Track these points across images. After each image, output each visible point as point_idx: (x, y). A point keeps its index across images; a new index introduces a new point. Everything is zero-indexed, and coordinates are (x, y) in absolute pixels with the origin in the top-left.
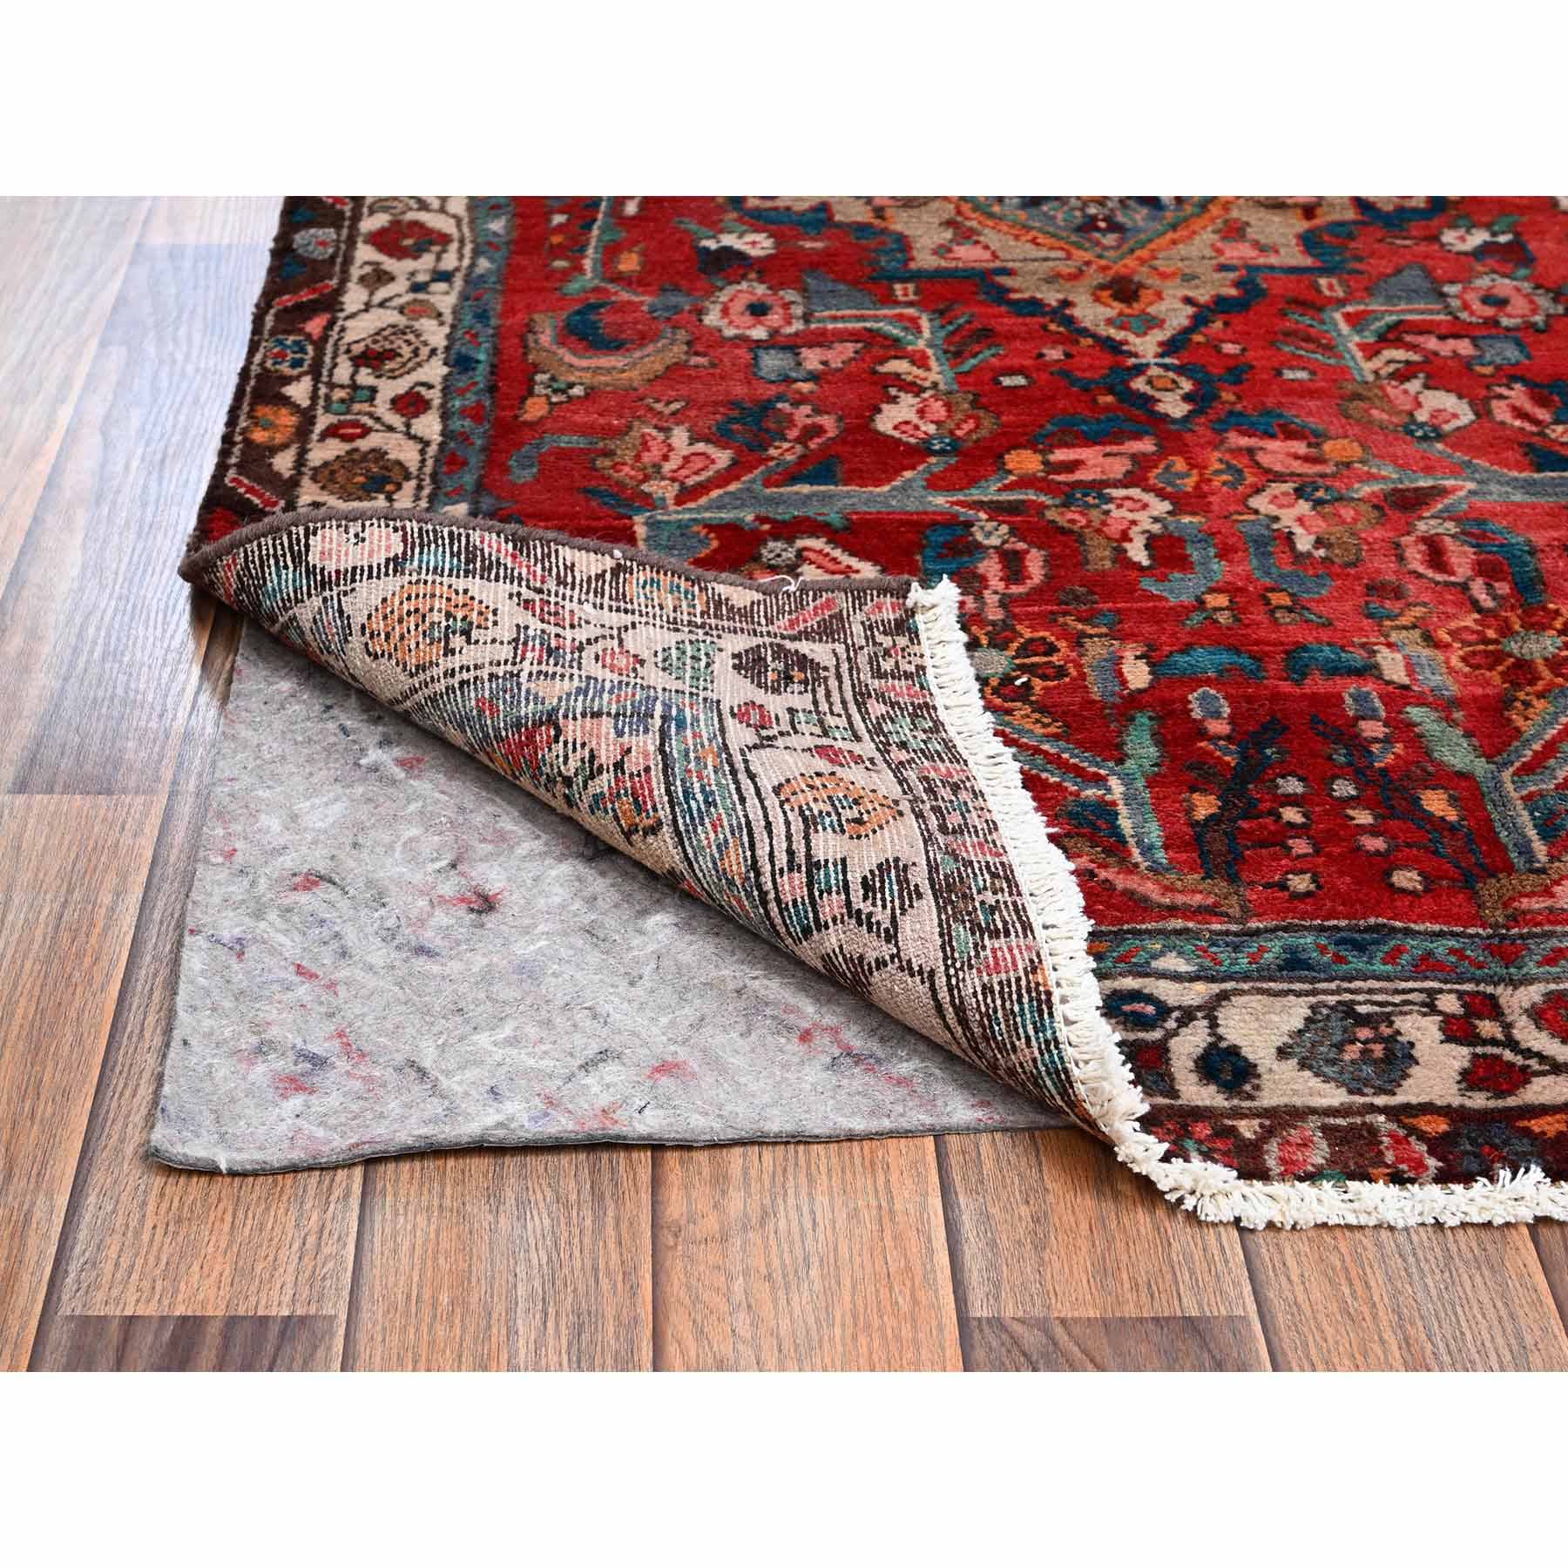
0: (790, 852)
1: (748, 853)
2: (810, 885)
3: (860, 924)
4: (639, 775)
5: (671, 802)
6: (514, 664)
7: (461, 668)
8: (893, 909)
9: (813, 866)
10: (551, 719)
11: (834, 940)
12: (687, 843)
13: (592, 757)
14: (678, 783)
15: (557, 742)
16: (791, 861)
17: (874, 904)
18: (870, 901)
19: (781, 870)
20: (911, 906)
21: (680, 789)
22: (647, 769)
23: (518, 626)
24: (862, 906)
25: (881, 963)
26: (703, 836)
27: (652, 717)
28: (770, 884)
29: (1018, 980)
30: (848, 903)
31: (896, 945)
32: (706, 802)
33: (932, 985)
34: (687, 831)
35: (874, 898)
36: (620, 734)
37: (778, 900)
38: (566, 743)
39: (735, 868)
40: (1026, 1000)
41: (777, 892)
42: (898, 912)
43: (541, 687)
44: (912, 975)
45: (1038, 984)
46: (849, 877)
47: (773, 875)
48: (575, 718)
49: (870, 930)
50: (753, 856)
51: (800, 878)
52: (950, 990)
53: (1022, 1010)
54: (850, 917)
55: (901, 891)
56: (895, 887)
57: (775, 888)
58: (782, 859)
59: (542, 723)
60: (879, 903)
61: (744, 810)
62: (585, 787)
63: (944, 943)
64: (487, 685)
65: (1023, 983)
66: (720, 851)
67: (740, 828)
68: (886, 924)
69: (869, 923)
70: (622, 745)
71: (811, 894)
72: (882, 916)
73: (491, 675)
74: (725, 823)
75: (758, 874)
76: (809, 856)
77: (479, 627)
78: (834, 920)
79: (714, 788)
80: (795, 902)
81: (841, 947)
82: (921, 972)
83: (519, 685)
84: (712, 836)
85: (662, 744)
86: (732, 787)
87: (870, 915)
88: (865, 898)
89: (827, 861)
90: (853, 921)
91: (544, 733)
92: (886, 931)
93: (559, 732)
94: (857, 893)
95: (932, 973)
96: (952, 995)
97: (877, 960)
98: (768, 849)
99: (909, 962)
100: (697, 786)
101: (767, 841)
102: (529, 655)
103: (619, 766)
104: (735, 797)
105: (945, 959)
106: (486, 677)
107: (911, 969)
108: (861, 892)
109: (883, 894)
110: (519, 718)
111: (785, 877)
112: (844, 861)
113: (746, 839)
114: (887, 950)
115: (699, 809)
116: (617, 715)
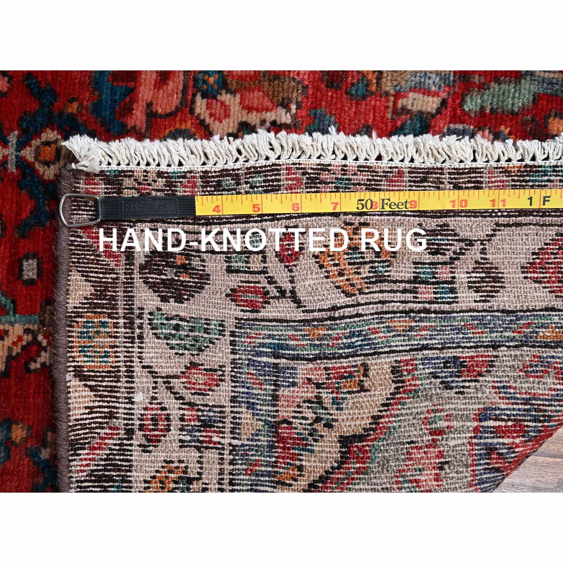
0: (405, 291)
1: (398, 315)
2: (427, 283)
3: (459, 259)
4: (329, 374)
5: (353, 356)
6: (223, 449)
7: (219, 483)
8: (454, 240)
9: (416, 280)
10: (274, 427)
11: (463, 276)
12: (381, 350)
13: (309, 401)
14: (341, 351)
15: (291, 423)
16: (411, 292)
17: (448, 250)
18: (447, 252)
19: (414, 297)
20: (452, 230)
21: (346, 351)
22: (326, 369)
23: (181, 447)
24: (448, 257)
25: (483, 251)
26: (380, 340)
27: (277, 364)
28: (420, 305)
29: (513, 180)
30: (445, 263)
31: (476, 241)
32: (358, 336)
33: (504, 225)
34: (375, 348)
35: (445, 250)
36: (294, 384)
37: (430, 302)
38: (294, 417)
39: (405, 324)
40: (528, 178)
41: (427, 302)
42: (457, 238)
43: (246, 433)
44: (495, 235)
45: (518, 171)
46: (428, 261)
47: (416, 302)
48: (277, 411)
49: (463, 254)
50: (401, 312)
51: (422, 288)
52: (510, 216)
53: (533, 181)
54: (453, 263)
55: (441, 235)
56: (439, 237)
57: (424, 302)
58: (409, 296)
59: (277, 432)
60: (449, 247)
61: (366, 315)
62: (326, 409)
63: (482, 216)
64: (237, 467)
65: (516, 178)
66: (392, 331)
67: (381, 318)
68: (463, 244)
69: (458, 254)
70: (303, 383)
71: (433, 283)
72: (457, 247)
73: (230, 464)
74: (376, 326)
75: (412, 311)
76: (409, 282)
77: (185, 472)
78: (452, 272)
79: (348, 330)
80: (435, 293)
81: (467, 273)
82: (494, 230)
83: (243, 445)
84: (381, 335)
85: (306, 360)
86: (348, 320)
87: (454, 253)
88: (444, 254)
89: (414, 272)
90: (456, 262)
91: (283, 431)
92: (466, 245)
93: (285, 421)
94: (440, 258)
95: (497, 224)
96: (513, 216)
97: (481, 253)
98: (398, 304)
99: (487, 235)
100: (345, 341)
101: (393, 304)
102: (215, 439)
103: (318, 386)
104: (356, 319)
105: (491, 216)
106: (232, 467)
107: (492, 235)
108: (439, 256)
109: (443, 245)
110: (268, 446)
111: (420, 296)
112: (414, 263)
113: (390, 315)
114: (478, 246)
115: (362, 341)
116: (275, 385)
